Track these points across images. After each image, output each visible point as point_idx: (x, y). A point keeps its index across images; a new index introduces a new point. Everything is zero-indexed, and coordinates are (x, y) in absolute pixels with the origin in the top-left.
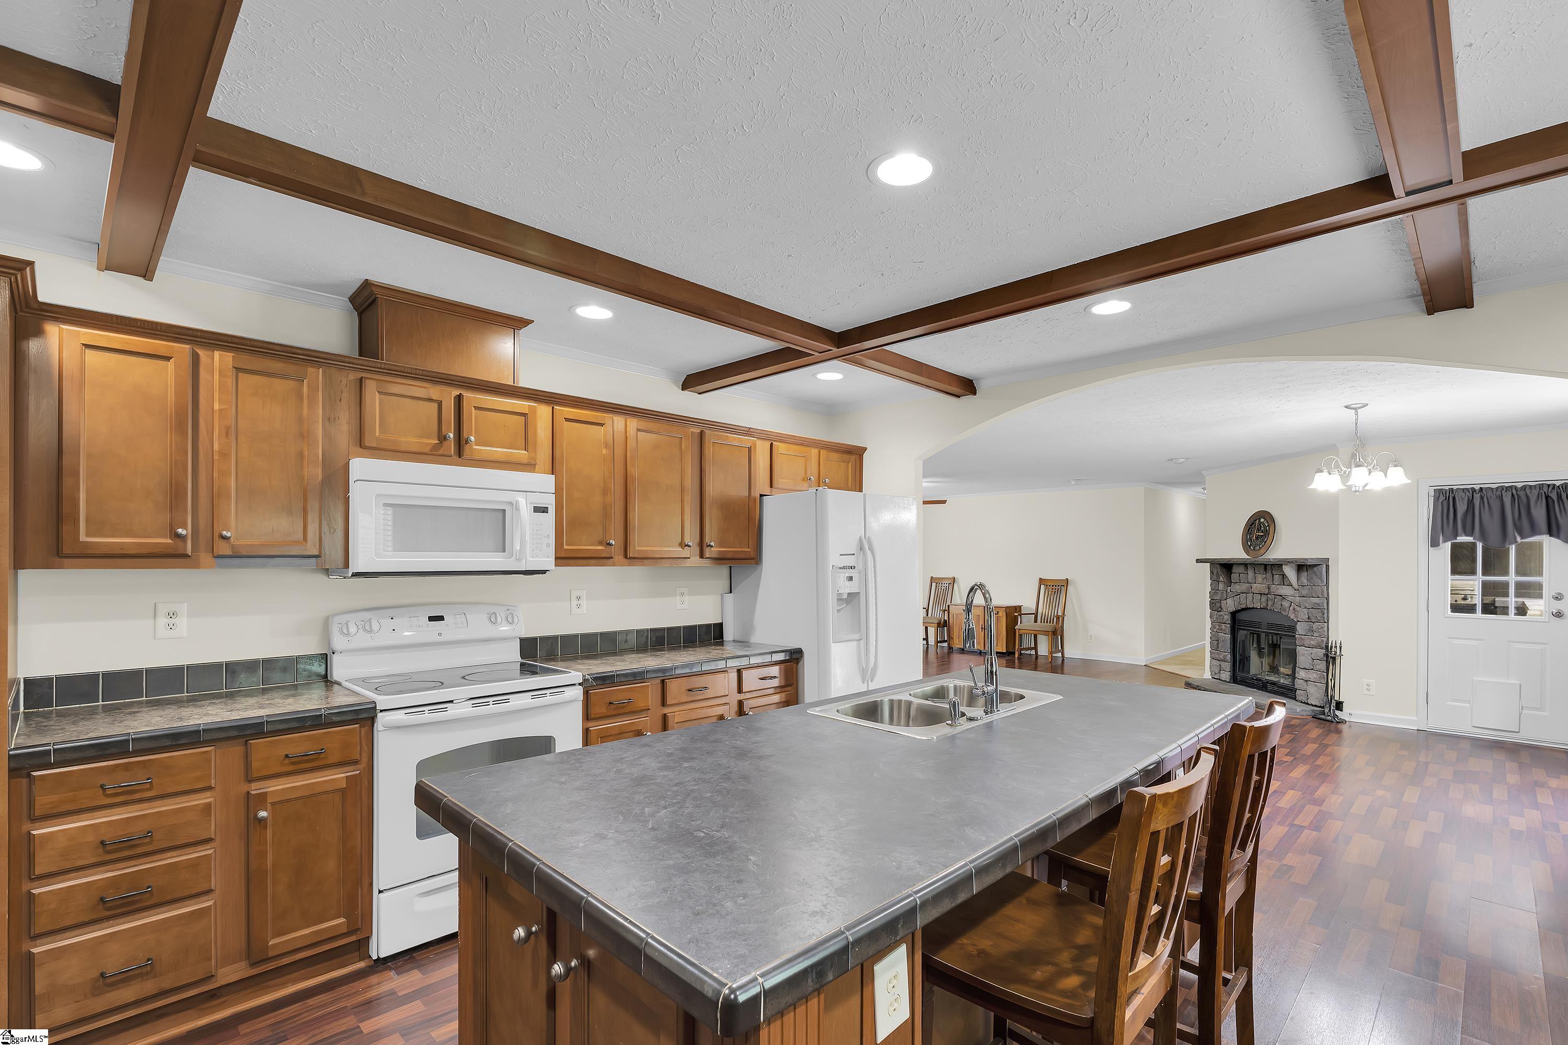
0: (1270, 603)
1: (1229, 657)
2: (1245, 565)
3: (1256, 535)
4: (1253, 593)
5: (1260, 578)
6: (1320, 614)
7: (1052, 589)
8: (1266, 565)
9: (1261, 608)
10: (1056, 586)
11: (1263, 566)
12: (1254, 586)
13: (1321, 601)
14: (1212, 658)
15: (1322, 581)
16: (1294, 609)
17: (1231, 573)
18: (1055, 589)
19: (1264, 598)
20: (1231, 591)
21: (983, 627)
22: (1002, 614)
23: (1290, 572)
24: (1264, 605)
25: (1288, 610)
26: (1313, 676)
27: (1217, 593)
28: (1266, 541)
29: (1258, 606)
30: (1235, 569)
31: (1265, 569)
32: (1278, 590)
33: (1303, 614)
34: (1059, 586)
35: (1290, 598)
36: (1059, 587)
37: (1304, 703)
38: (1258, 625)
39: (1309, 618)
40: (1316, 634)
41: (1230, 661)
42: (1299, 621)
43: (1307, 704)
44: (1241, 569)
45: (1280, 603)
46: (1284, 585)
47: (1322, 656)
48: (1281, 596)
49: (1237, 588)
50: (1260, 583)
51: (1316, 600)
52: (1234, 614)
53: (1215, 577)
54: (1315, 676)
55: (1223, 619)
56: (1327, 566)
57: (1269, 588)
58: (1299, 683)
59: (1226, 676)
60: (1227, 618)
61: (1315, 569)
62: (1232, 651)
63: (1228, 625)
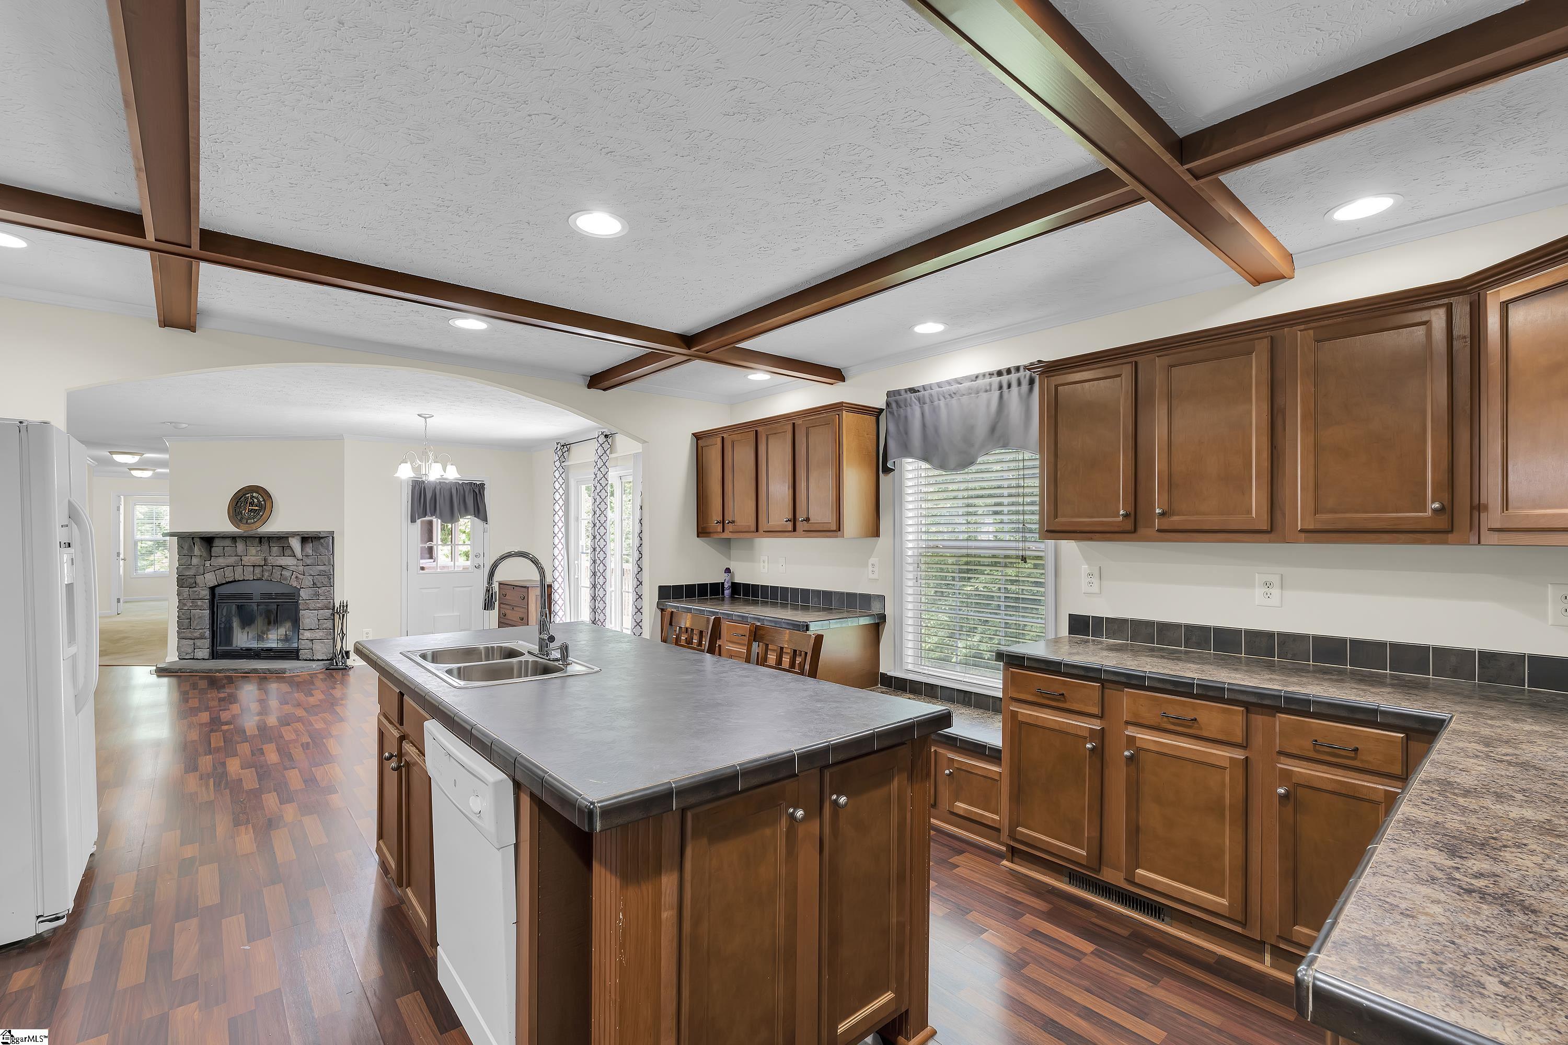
0: (266, 574)
1: (207, 633)
2: (234, 538)
3: (249, 509)
4: (244, 566)
5: (253, 550)
6: (327, 580)
8: (261, 538)
9: (254, 579)
11: (257, 539)
13: (328, 568)
14: (180, 638)
15: (329, 551)
16: (297, 577)
17: (211, 547)
19: (258, 570)
20: (210, 565)
23: (295, 544)
24: (259, 576)
25: (290, 579)
26: (319, 634)
27: (190, 568)
28: (262, 515)
30: (217, 543)
31: (260, 542)
32: (277, 562)
33: (308, 581)
35: (292, 568)
37: (310, 660)
38: (248, 596)
39: (314, 584)
40: (321, 598)
41: (208, 636)
42: (302, 588)
43: (313, 660)
44: (228, 542)
45: (280, 573)
46: (284, 556)
47: (330, 616)
48: (281, 566)
49: (221, 561)
50: (253, 555)
51: (322, 568)
52: (214, 589)
53: (185, 552)
54: (321, 634)
55: (198, 595)
56: (333, 538)
57: (265, 560)
58: (303, 643)
59: (201, 653)
60: (206, 593)
61: (322, 541)
62: (211, 627)
63: (207, 600)
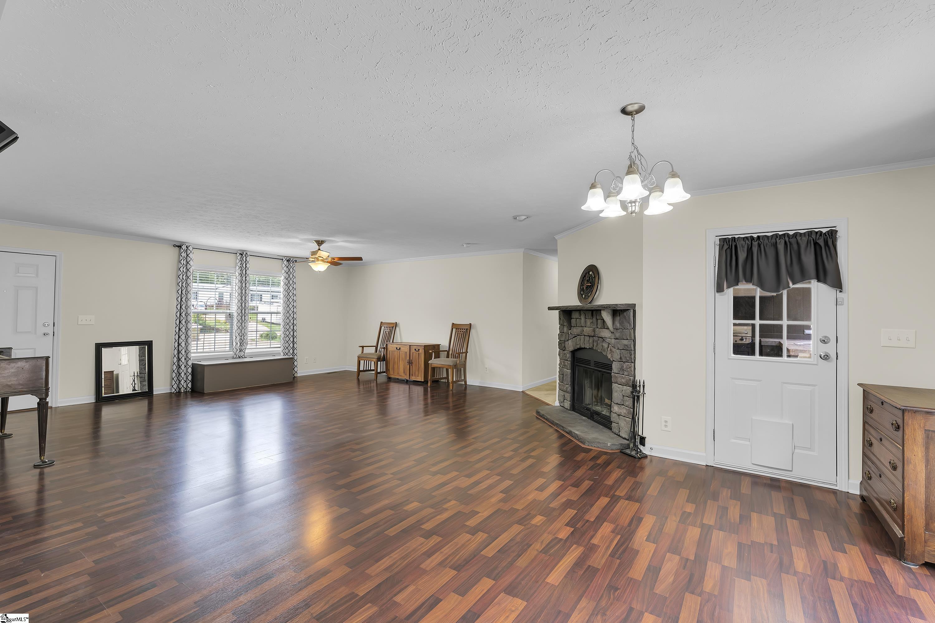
0: (595, 344)
1: (569, 389)
2: (579, 310)
3: (586, 285)
4: (585, 336)
5: (589, 322)
6: (629, 355)
7: (460, 331)
8: (592, 311)
9: (590, 348)
10: (463, 329)
11: (590, 312)
12: (585, 329)
13: (629, 343)
14: (560, 389)
15: (630, 325)
16: (611, 350)
17: (571, 318)
18: (462, 332)
19: (591, 340)
20: (571, 334)
21: (409, 361)
22: (422, 351)
23: (607, 317)
24: (591, 346)
25: (606, 350)
26: (623, 411)
27: (563, 335)
28: (593, 291)
29: (587, 346)
30: (575, 315)
31: (592, 315)
32: (600, 333)
33: (617, 354)
34: (465, 329)
35: (608, 340)
36: (465, 331)
37: (617, 435)
38: (588, 362)
39: (621, 358)
40: (626, 373)
41: (570, 391)
42: (614, 361)
43: (619, 436)
45: (601, 344)
46: (604, 328)
47: (630, 393)
48: (602, 338)
49: (575, 331)
50: (588, 326)
51: (625, 342)
52: (573, 352)
53: (561, 322)
54: (625, 411)
55: (566, 357)
56: (634, 312)
57: (594, 331)
58: (613, 416)
59: (567, 404)
60: (569, 355)
61: (625, 314)
62: (572, 384)
63: (569, 362)
